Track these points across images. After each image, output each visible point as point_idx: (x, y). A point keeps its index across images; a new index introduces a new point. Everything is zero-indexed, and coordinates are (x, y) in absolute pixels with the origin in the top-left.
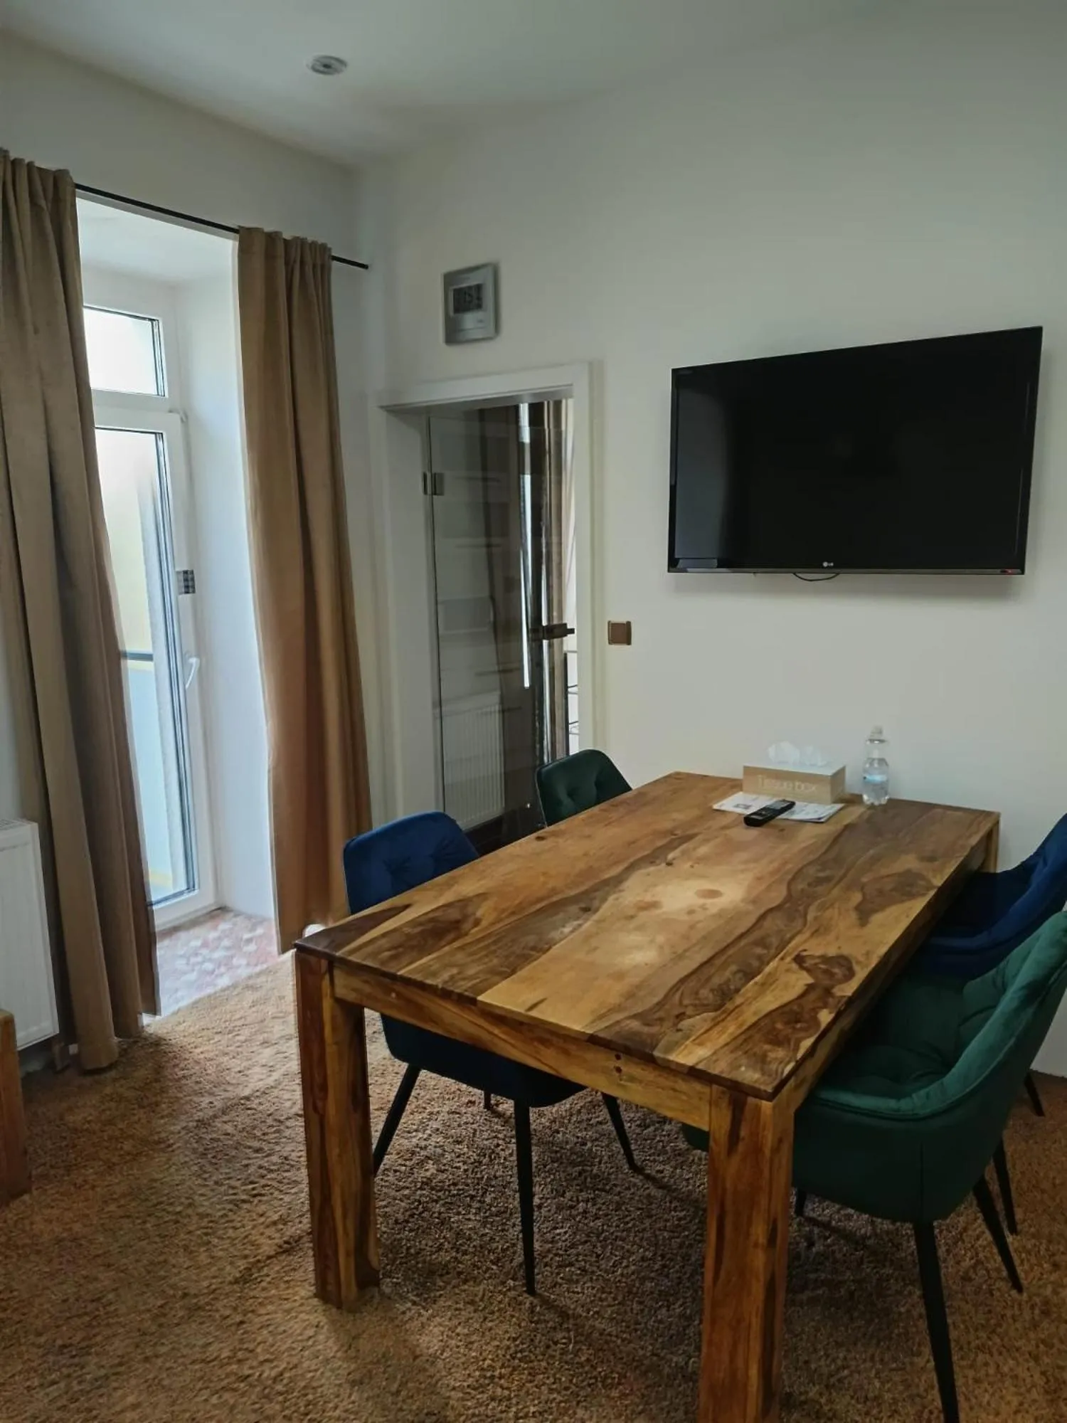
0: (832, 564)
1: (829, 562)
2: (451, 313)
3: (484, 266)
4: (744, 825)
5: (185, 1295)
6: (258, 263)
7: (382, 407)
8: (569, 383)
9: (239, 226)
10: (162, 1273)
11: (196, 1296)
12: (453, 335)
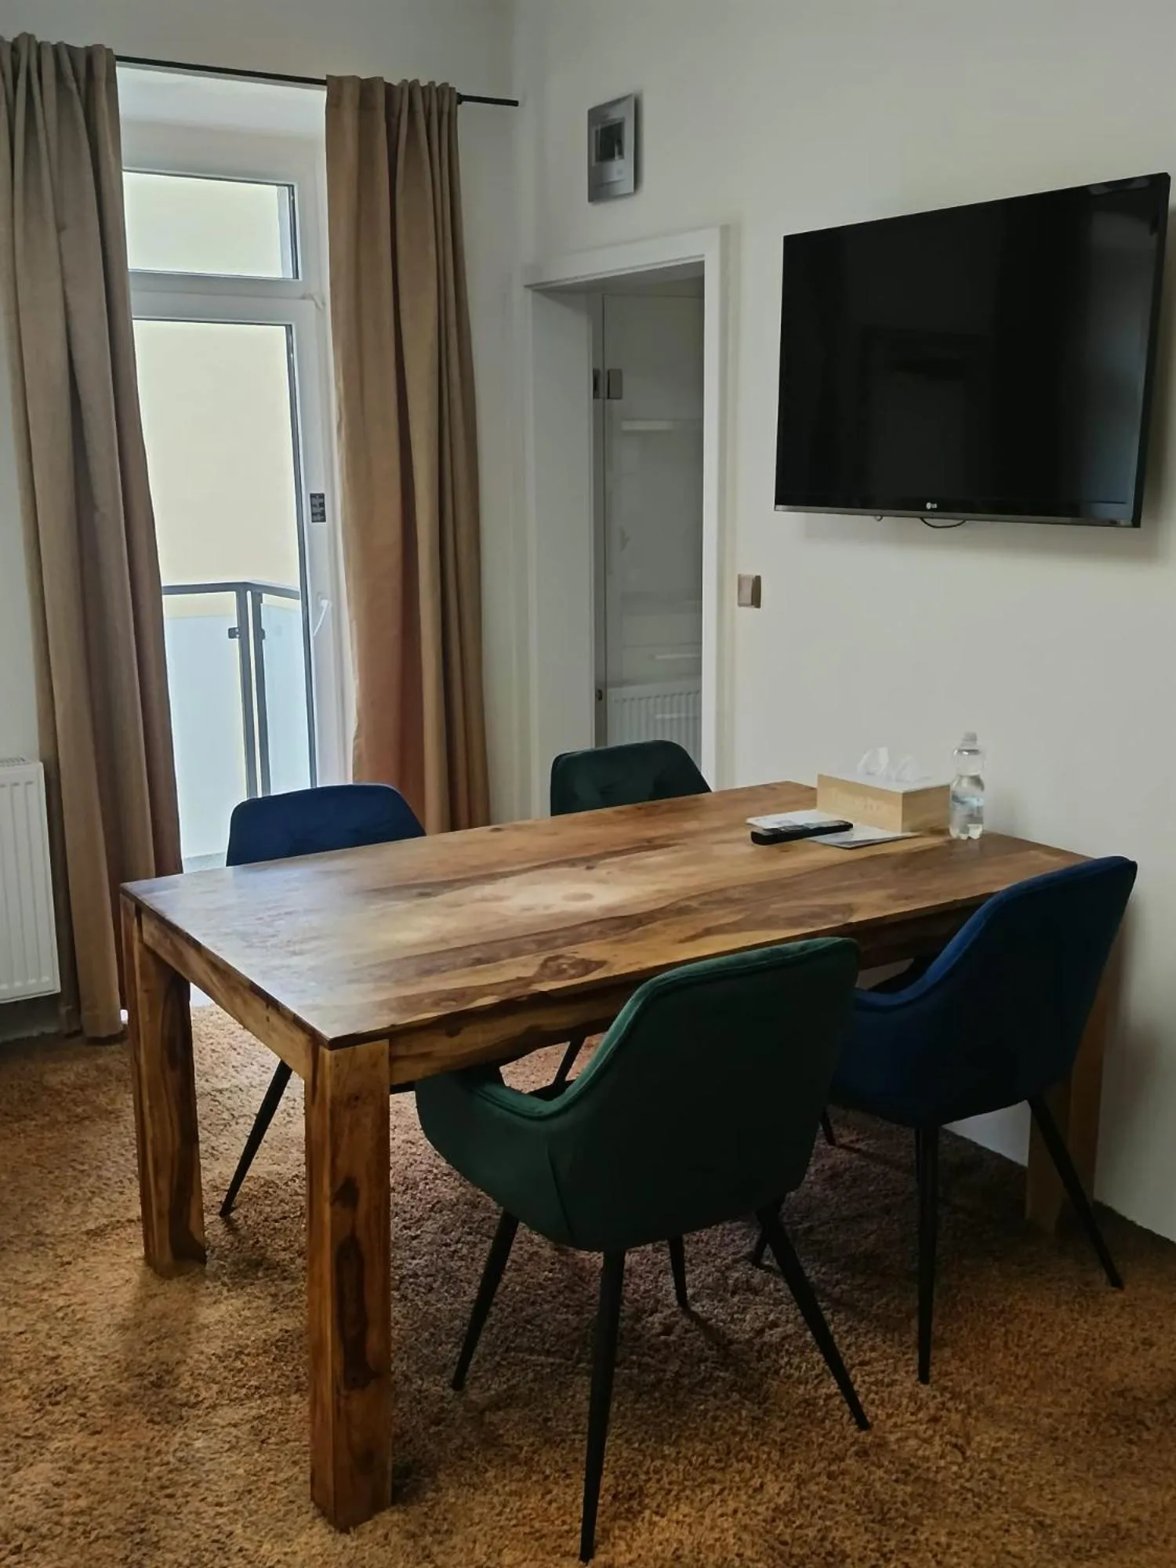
0: (935, 506)
1: (932, 503)
2: (594, 164)
3: (624, 99)
4: (751, 841)
5: (39, 1233)
6: (349, 119)
7: (527, 286)
8: (700, 253)
9: (328, 76)
10: (34, 1213)
11: (47, 1236)
12: (599, 190)
